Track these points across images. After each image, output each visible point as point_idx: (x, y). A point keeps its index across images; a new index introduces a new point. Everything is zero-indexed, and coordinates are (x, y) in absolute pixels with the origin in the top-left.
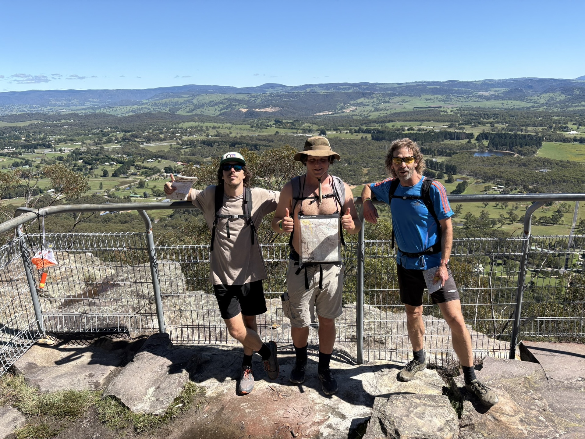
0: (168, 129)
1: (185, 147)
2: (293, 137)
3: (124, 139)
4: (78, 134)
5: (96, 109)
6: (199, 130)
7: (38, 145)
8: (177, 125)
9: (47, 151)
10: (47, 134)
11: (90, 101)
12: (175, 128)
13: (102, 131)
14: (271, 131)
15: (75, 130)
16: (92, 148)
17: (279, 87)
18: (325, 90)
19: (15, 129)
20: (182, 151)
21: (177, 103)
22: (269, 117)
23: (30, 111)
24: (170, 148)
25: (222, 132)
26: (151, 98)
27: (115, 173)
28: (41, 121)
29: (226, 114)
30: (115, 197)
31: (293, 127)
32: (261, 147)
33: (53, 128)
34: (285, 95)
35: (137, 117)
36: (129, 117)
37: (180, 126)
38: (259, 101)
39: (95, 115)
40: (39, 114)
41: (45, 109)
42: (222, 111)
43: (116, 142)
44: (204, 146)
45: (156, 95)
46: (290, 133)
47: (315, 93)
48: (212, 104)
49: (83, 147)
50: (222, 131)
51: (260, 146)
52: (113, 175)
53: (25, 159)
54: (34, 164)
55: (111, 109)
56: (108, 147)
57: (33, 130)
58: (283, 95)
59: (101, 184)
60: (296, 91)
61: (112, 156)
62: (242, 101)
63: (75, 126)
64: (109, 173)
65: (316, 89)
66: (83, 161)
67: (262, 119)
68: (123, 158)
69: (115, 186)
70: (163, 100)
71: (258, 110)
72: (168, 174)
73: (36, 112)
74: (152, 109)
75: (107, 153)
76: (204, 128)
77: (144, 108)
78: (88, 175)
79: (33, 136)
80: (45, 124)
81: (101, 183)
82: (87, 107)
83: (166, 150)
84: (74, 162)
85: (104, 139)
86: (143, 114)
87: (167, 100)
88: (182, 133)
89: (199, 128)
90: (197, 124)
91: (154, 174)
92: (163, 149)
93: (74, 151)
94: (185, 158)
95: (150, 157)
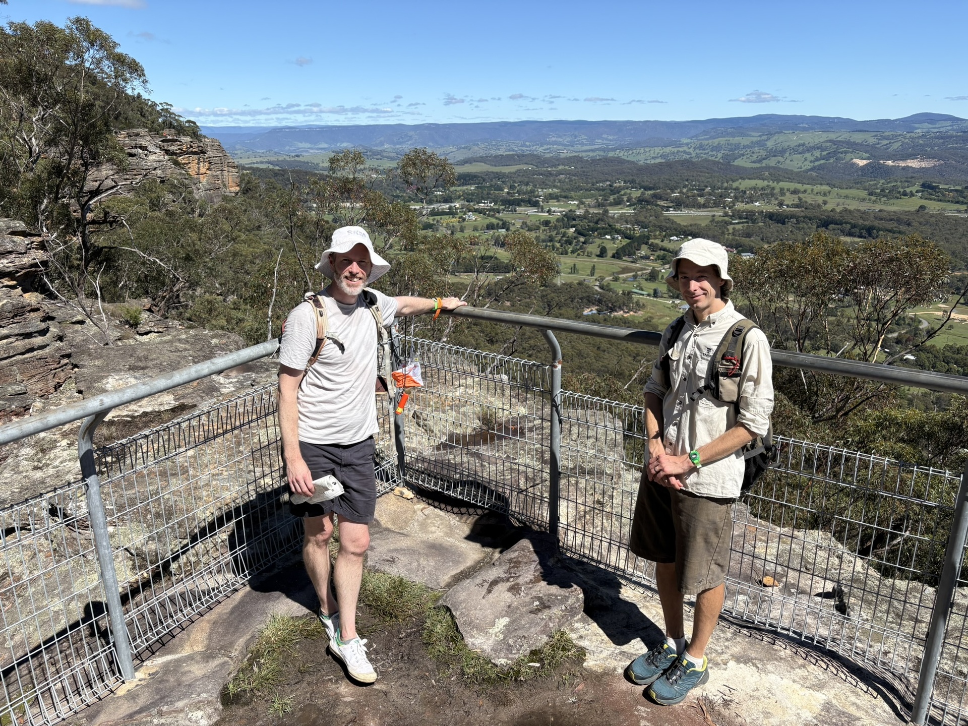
0: (713, 188)
2: (956, 220)
3: (640, 201)
4: (577, 188)
5: (609, 150)
6: (767, 194)
7: (522, 200)
8: (730, 182)
9: (532, 211)
10: (536, 185)
11: (603, 139)
12: (726, 189)
13: (611, 186)
14: (911, 205)
15: (574, 182)
16: (591, 211)
17: (946, 120)
19: (499, 176)
20: (730, 228)
21: (737, 146)
22: (912, 177)
23: (523, 151)
24: (711, 221)
25: (809, 201)
26: (696, 136)
27: (617, 253)
28: (532, 166)
29: (823, 168)
30: (610, 290)
31: (961, 199)
32: (881, 233)
33: (545, 178)
34: (956, 136)
35: (669, 165)
36: (655, 165)
37: (735, 185)
38: (896, 146)
39: (607, 161)
40: (532, 155)
41: (540, 149)
42: (817, 163)
43: (628, 204)
44: (771, 222)
45: (704, 131)
46: (951, 210)
48: (801, 149)
49: (579, 208)
50: (809, 199)
51: (879, 230)
52: (613, 256)
53: (501, 220)
54: (512, 228)
55: (631, 152)
56: (615, 212)
57: (520, 179)
58: (951, 137)
59: (594, 268)
61: (618, 226)
62: (861, 145)
63: (575, 176)
64: (608, 252)
66: (575, 230)
67: (896, 181)
68: (634, 230)
69: (614, 273)
70: (715, 140)
71: (890, 163)
73: (528, 152)
75: (611, 220)
76: (777, 191)
77: (682, 152)
78: (579, 252)
79: (518, 188)
80: (537, 171)
81: (594, 266)
82: (597, 147)
83: (703, 225)
84: (563, 230)
85: (612, 198)
86: (679, 161)
87: (722, 140)
88: (736, 198)
89: (768, 191)
90: (766, 183)
92: (699, 222)
93: (567, 213)
94: (733, 239)
95: (674, 232)
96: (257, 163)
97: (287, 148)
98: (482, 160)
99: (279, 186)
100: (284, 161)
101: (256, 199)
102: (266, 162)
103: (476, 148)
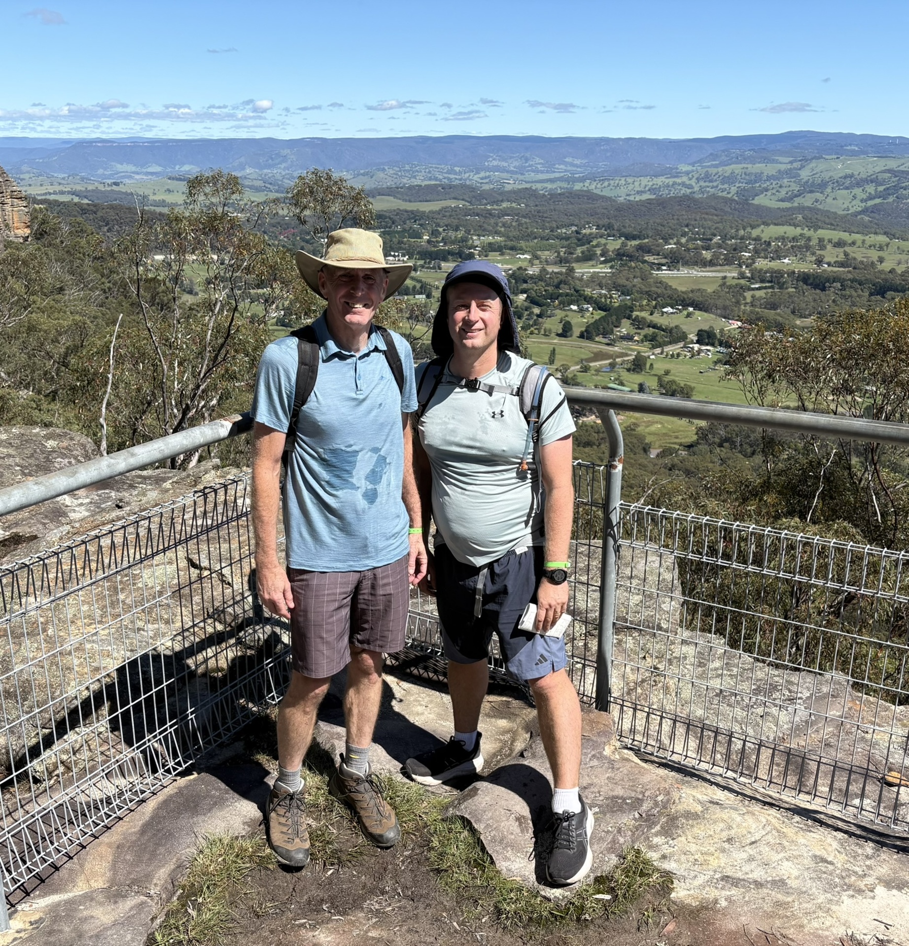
0: (724, 238)
1: (757, 286)
3: (620, 254)
4: (528, 235)
5: (575, 180)
6: (800, 247)
7: (450, 253)
8: (749, 229)
10: (470, 231)
11: (566, 164)
12: (742, 238)
13: (577, 232)
15: (525, 226)
16: (550, 269)
19: (415, 216)
20: (748, 295)
21: (758, 177)
23: (449, 179)
24: (720, 286)
25: (859, 257)
26: (700, 161)
27: (586, 331)
28: (464, 202)
29: (880, 211)
33: (482, 220)
35: (661, 203)
37: (755, 233)
39: (572, 196)
40: (463, 186)
41: (476, 178)
42: (870, 203)
43: (602, 259)
44: (805, 287)
45: (711, 154)
48: (848, 181)
49: (532, 265)
50: (858, 254)
52: (582, 336)
53: (420, 281)
54: (435, 293)
55: (606, 183)
56: (583, 270)
57: (446, 221)
59: (553, 352)
61: (588, 291)
63: (525, 217)
64: (574, 329)
66: (527, 298)
68: (611, 297)
69: (582, 360)
70: (726, 168)
72: (704, 348)
73: (458, 182)
74: (696, 189)
75: (577, 282)
76: (814, 242)
77: (679, 184)
78: (532, 329)
79: (444, 234)
80: (470, 209)
81: (554, 350)
82: (557, 175)
83: (709, 290)
85: (579, 251)
86: (675, 197)
87: (737, 168)
88: (756, 252)
89: (802, 243)
90: (799, 231)
91: (670, 343)
92: (704, 287)
93: (514, 271)
94: (751, 312)
95: (669, 302)
96: (55, 193)
97: (100, 171)
98: (390, 192)
99: (90, 228)
100: (96, 191)
101: (55, 246)
102: (69, 193)
103: (381, 175)
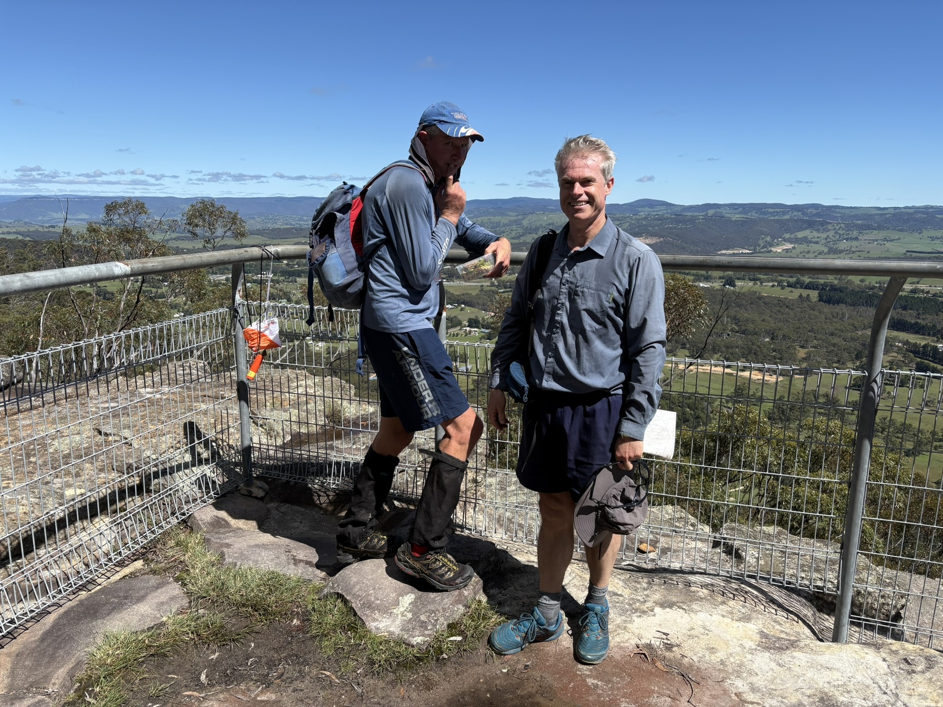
1: (502, 290)
17: (661, 205)
18: (740, 213)
20: (497, 296)
24: (480, 291)
34: (671, 218)
47: (722, 217)
58: (667, 219)
60: (689, 214)
65: (724, 212)
72: (472, 329)
83: (473, 294)
92: (470, 292)
97: (40, 218)
98: (259, 232)
100: (36, 231)
102: (14, 233)
